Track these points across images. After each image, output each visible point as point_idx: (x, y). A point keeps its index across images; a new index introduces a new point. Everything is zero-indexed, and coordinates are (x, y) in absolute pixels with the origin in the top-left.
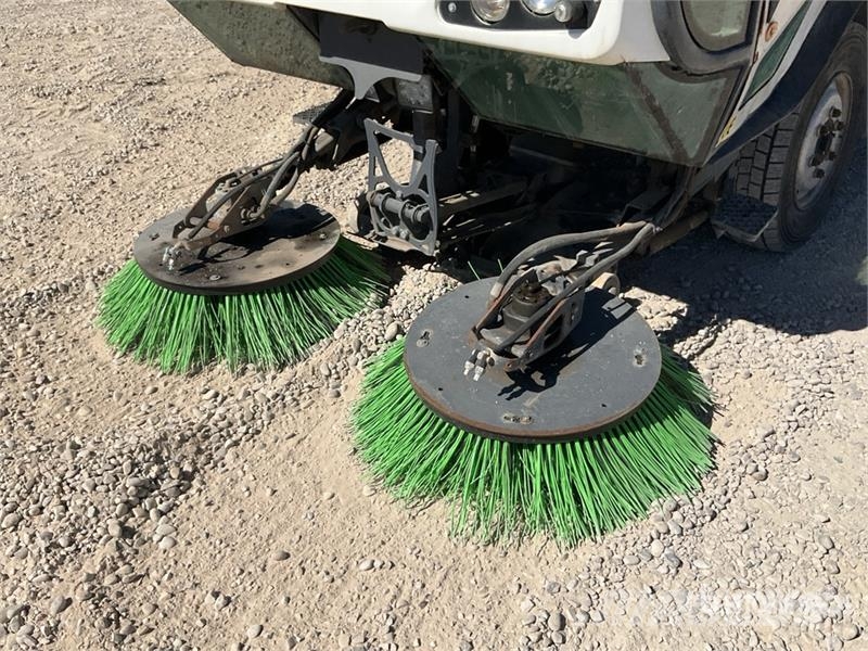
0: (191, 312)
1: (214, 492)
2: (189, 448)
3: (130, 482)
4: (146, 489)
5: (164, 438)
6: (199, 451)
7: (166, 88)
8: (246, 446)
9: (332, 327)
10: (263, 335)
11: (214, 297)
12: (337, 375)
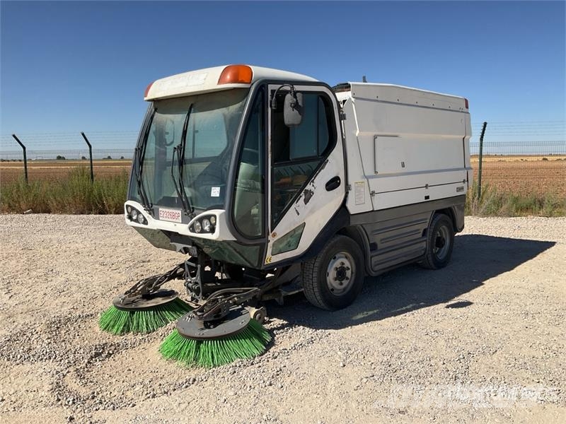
0: (125, 315)
1: (116, 359)
2: (113, 348)
3: (93, 352)
4: (97, 355)
5: (106, 344)
6: (115, 349)
7: (149, 264)
8: (130, 350)
9: (167, 322)
10: (145, 323)
11: (132, 312)
12: (163, 336)
